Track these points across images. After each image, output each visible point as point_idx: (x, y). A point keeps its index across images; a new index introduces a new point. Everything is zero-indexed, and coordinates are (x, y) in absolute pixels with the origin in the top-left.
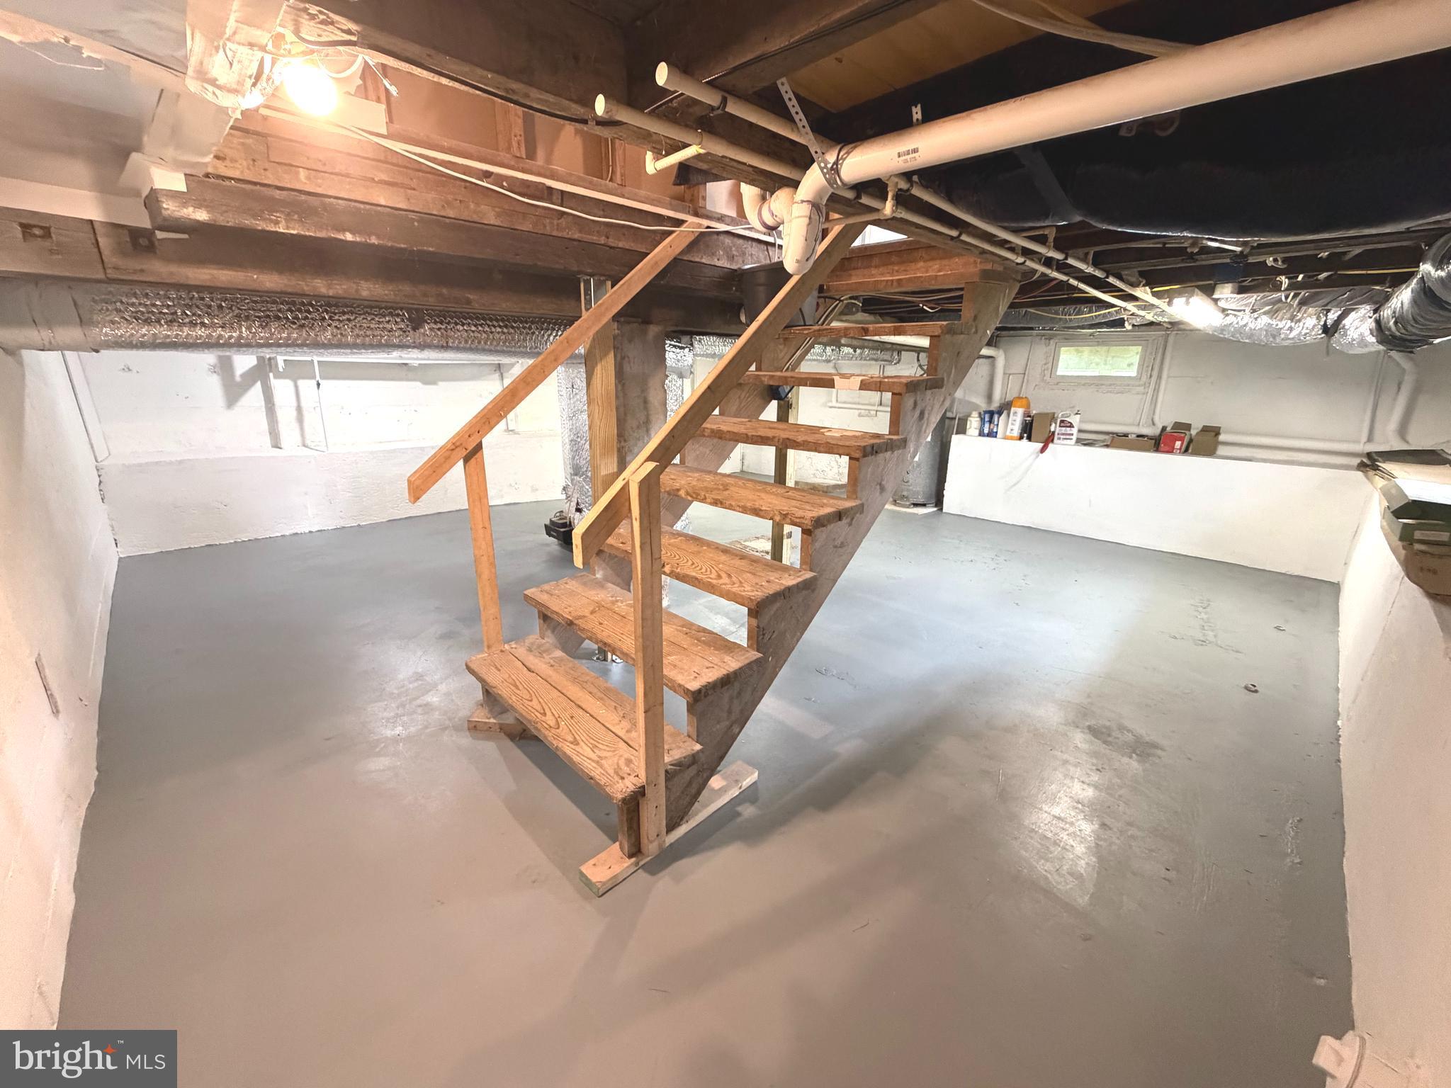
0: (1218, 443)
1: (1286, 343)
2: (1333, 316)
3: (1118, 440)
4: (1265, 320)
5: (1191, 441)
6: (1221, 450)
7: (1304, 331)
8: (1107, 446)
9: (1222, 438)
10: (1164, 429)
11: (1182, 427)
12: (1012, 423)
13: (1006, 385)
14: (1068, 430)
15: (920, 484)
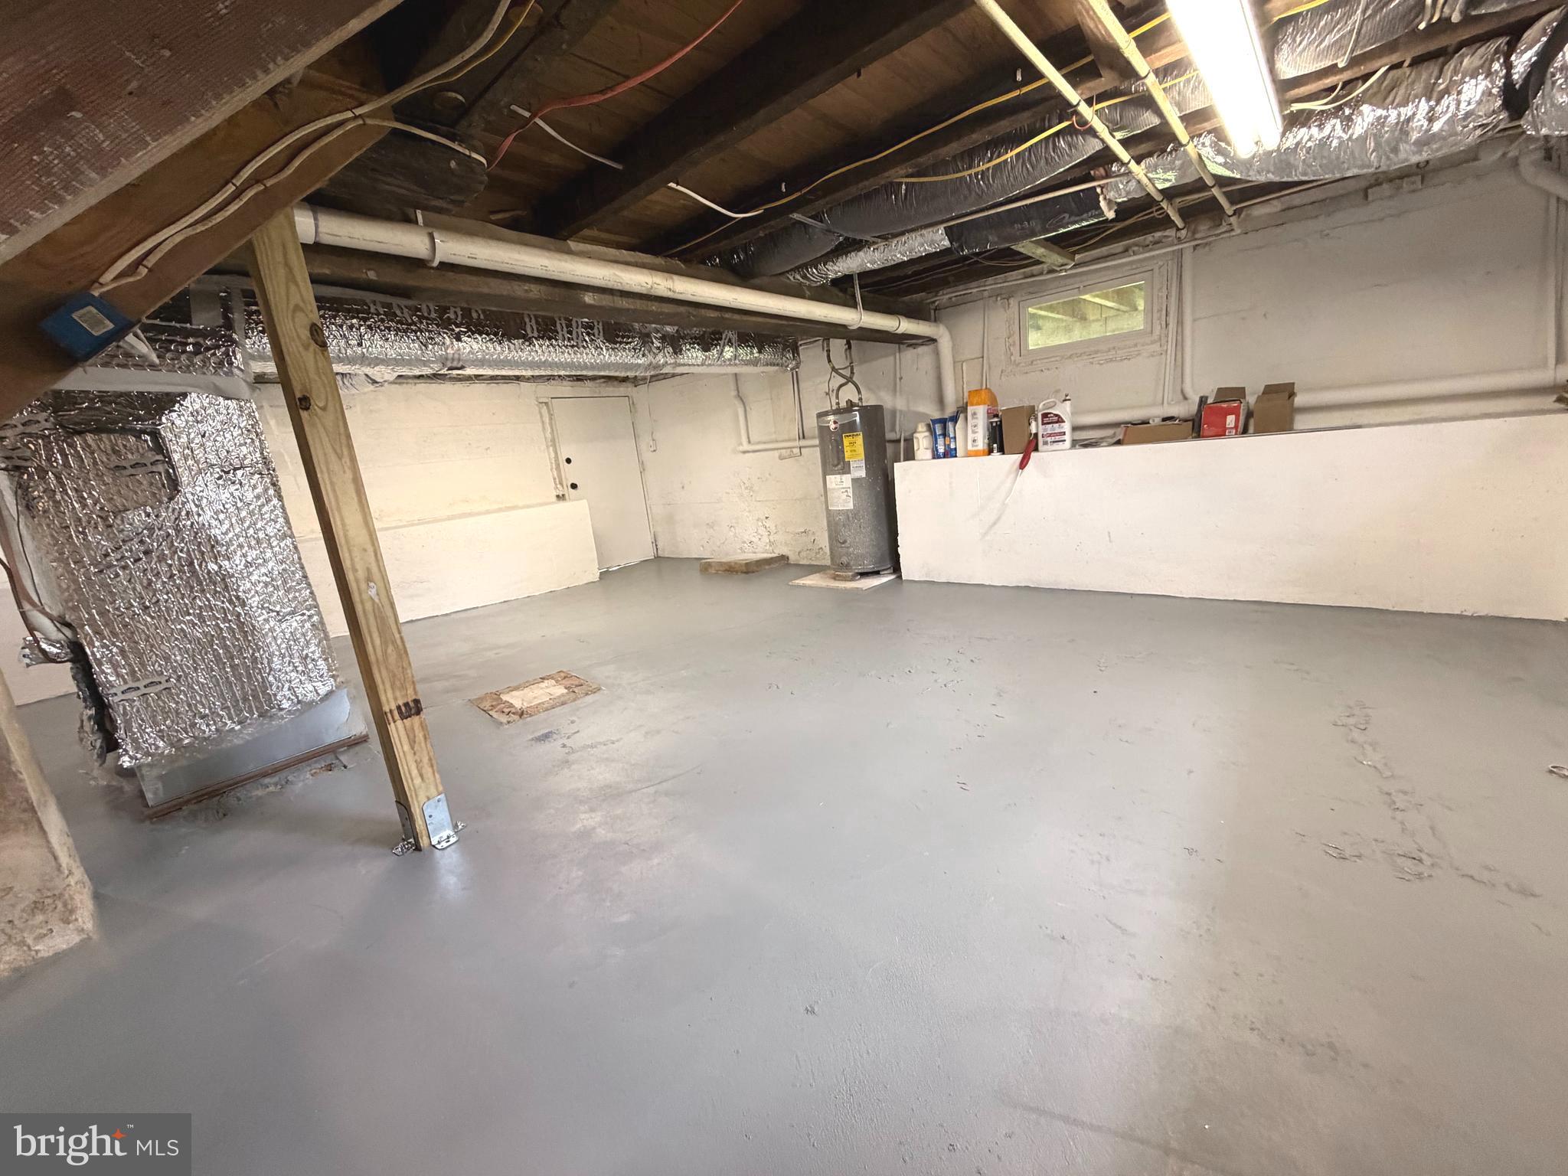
0: (1295, 409)
1: (1426, 151)
3: (1135, 432)
5: (1250, 415)
6: (1300, 421)
7: (1462, 114)
8: (1119, 443)
9: (1299, 400)
10: (1203, 400)
11: (1231, 396)
12: (974, 431)
13: (958, 378)
14: (1056, 428)
15: (863, 543)
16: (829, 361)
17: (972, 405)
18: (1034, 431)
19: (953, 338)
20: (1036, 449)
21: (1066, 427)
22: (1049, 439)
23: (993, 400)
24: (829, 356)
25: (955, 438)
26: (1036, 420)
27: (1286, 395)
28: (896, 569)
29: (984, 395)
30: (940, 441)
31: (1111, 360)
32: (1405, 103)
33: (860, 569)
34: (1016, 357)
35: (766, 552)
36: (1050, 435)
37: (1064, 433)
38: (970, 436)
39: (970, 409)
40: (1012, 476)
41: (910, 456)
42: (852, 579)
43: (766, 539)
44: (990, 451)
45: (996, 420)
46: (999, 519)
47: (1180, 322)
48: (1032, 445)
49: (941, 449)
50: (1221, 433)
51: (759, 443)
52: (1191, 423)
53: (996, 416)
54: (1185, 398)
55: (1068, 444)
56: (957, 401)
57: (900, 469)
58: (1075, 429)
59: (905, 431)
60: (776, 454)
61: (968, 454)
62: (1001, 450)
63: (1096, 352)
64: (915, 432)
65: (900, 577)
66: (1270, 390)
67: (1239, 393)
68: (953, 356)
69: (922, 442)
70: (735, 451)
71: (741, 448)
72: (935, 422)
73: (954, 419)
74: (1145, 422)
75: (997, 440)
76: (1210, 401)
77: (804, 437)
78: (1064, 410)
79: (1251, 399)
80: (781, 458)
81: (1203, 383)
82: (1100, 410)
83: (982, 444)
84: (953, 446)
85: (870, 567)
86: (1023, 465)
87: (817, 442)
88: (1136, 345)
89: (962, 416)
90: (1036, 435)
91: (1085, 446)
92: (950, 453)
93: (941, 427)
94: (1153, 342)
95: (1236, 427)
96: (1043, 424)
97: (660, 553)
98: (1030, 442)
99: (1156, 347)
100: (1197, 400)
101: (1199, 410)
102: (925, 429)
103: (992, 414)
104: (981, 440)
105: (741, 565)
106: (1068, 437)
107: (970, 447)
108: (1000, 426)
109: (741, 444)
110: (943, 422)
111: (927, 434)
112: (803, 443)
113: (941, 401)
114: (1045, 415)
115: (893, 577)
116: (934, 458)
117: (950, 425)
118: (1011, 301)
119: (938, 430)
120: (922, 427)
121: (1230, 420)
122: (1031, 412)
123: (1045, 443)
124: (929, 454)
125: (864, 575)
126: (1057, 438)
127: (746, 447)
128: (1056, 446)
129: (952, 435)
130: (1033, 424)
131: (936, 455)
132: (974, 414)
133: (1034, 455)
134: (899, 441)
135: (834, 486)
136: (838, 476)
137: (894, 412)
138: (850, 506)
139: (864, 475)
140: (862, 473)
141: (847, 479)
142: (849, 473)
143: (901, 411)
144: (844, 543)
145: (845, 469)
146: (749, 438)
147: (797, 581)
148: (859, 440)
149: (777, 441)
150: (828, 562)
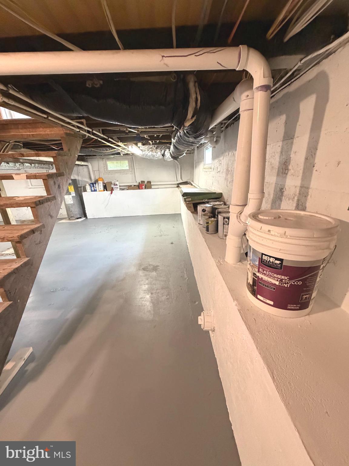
0: (151, 185)
1: (156, 159)
2: (163, 152)
3: (130, 187)
4: (151, 153)
5: (146, 186)
6: (153, 187)
7: (159, 156)
8: (128, 189)
9: (152, 184)
10: (139, 183)
11: (143, 182)
13: (94, 174)
15: (76, 211)
17: (99, 181)
18: (112, 187)
19: (92, 165)
20: (113, 190)
28: (86, 216)
29: (101, 179)
38: (99, 187)
41: (85, 190)
42: (75, 220)
44: (104, 190)
45: (104, 184)
46: (108, 204)
47: (134, 169)
49: (93, 190)
52: (138, 187)
54: (137, 182)
56: (94, 179)
57: (84, 194)
58: (120, 186)
59: (83, 185)
60: (42, 189)
62: (107, 190)
63: (121, 172)
66: (148, 182)
68: (92, 170)
70: (26, 188)
71: (29, 187)
72: (91, 184)
73: (95, 183)
78: (117, 183)
81: (139, 180)
82: (123, 183)
86: (111, 193)
88: (128, 172)
91: (122, 190)
95: (144, 188)
96: (114, 185)
99: (131, 172)
104: (102, 188)
107: (99, 190)
111: (89, 186)
118: (104, 160)
122: (111, 183)
124: (90, 191)
125: (78, 218)
126: (117, 188)
129: (95, 187)
135: (67, 198)
137: (79, 180)
138: (72, 202)
139: (75, 195)
141: (70, 196)
144: (72, 211)
147: (59, 222)
148: (72, 187)
149: (38, 186)
150: (67, 216)
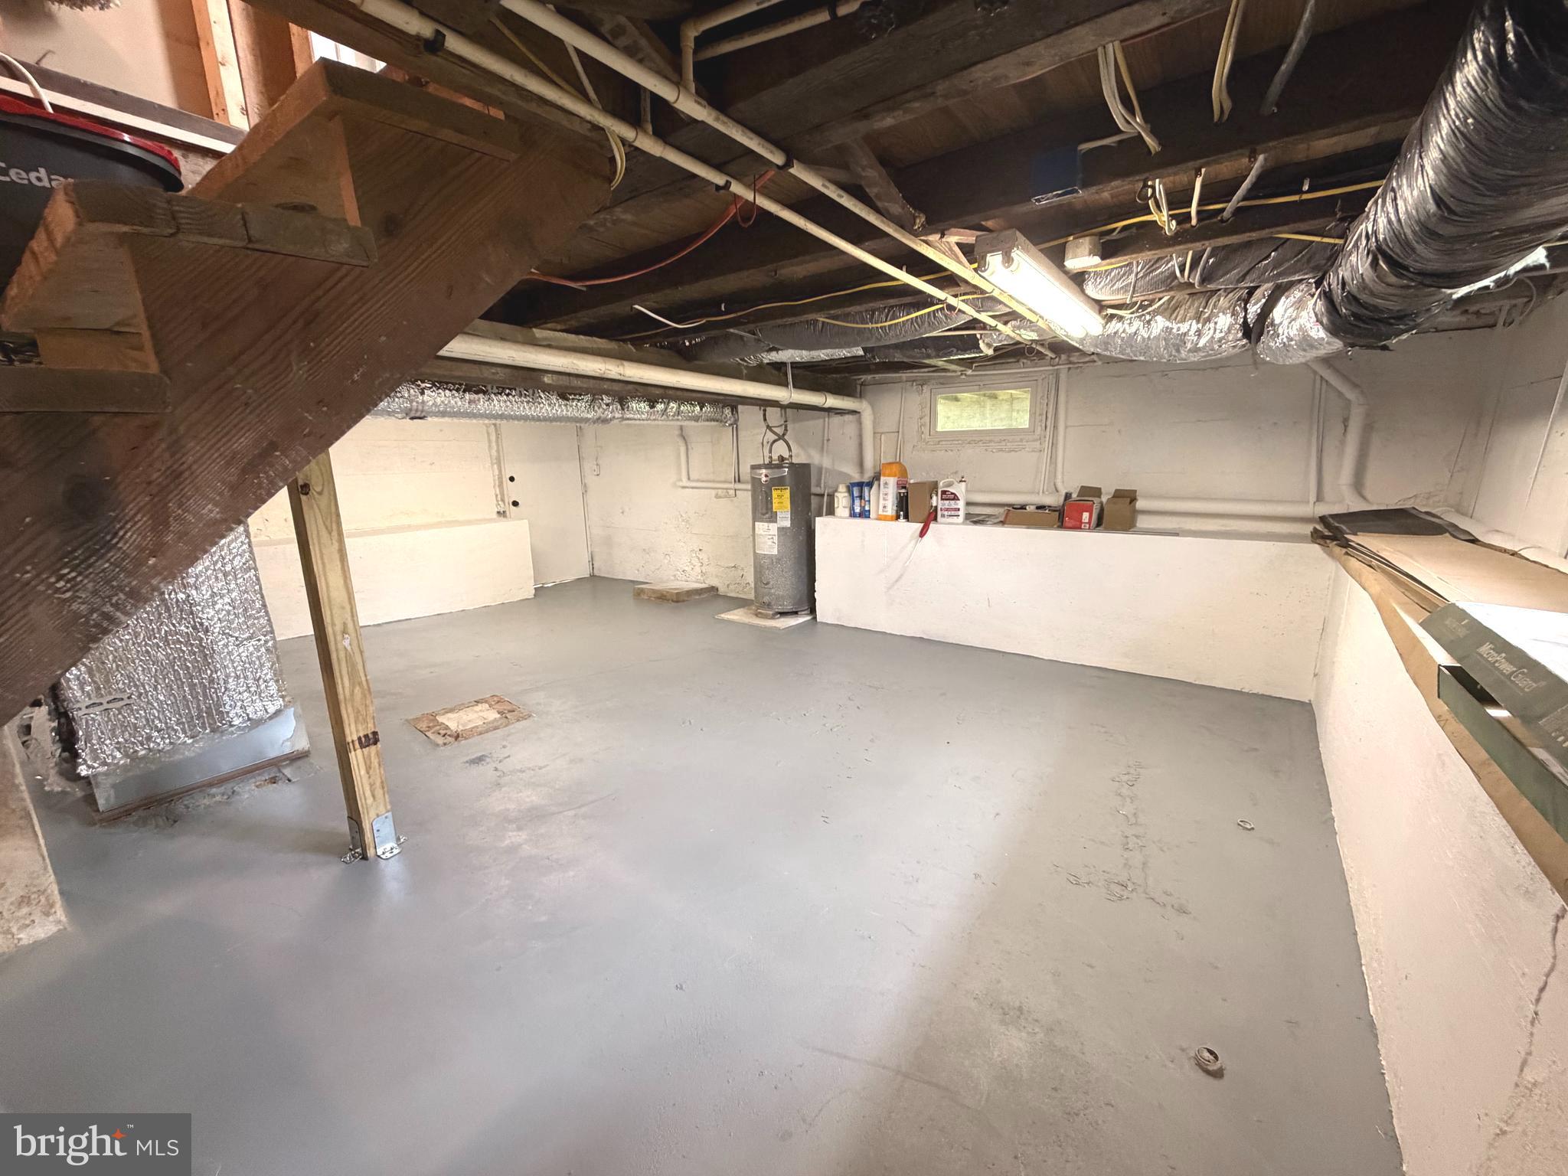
0: (1135, 512)
1: (1194, 358)
2: (1254, 309)
3: (1015, 515)
4: (1160, 323)
5: (1102, 510)
6: (1142, 522)
7: (1218, 335)
8: (1003, 523)
9: (1140, 504)
10: (1068, 496)
11: (1091, 492)
12: (884, 498)
13: (877, 447)
14: (952, 504)
15: (784, 586)
16: (765, 420)
17: (884, 476)
18: (934, 504)
19: (874, 413)
20: (935, 519)
21: (961, 504)
22: (946, 513)
23: (903, 473)
24: (765, 415)
25: (869, 501)
26: (937, 495)
27: (1129, 500)
28: (813, 611)
29: (895, 468)
30: (857, 502)
31: (1001, 450)
32: (1183, 320)
33: (780, 609)
34: (926, 436)
35: (697, 581)
36: (947, 510)
37: (959, 510)
38: (882, 502)
39: (882, 479)
40: (913, 542)
41: (831, 512)
42: (773, 617)
43: (698, 569)
44: (898, 517)
45: (903, 491)
46: (900, 577)
47: (1055, 427)
48: (932, 516)
49: (857, 510)
50: (1078, 527)
51: (698, 481)
52: (1057, 513)
53: (904, 488)
54: (1057, 491)
55: (961, 519)
56: (875, 467)
57: (820, 523)
58: (968, 504)
59: (829, 488)
60: (714, 492)
61: (879, 518)
62: (906, 517)
63: (990, 441)
64: (836, 491)
65: (815, 618)
66: (1119, 495)
67: (1097, 492)
68: (874, 428)
69: (842, 500)
70: (674, 485)
71: (681, 484)
72: (854, 485)
73: (870, 485)
74: (1023, 507)
75: (904, 508)
76: (1074, 496)
77: (739, 481)
78: (959, 489)
79: (1104, 499)
80: (717, 497)
81: (1070, 482)
82: (991, 491)
83: (891, 510)
84: (867, 508)
85: (789, 608)
86: (922, 534)
87: (749, 487)
88: (1021, 440)
89: (876, 483)
90: (936, 507)
91: (975, 523)
92: (864, 514)
93: (859, 488)
94: (1034, 441)
95: (1089, 523)
96: (942, 499)
97: (596, 573)
98: (930, 514)
99: (1037, 444)
100: (1064, 494)
101: (1063, 505)
102: (844, 490)
103: (902, 486)
104: (890, 506)
105: (672, 594)
106: (962, 513)
107: (881, 512)
108: (907, 497)
109: (681, 480)
110: (861, 485)
111: (846, 494)
112: (739, 486)
113: (861, 464)
114: (944, 492)
115: (809, 618)
116: (851, 516)
117: (866, 490)
118: (925, 387)
119: (856, 493)
120: (842, 488)
121: (1086, 516)
122: (934, 486)
123: (943, 516)
124: (847, 513)
125: (783, 614)
126: (953, 513)
127: (685, 482)
128: (951, 520)
129: (867, 499)
130: (934, 498)
131: (853, 515)
132: (886, 484)
133: (932, 525)
134: (823, 495)
135: (761, 532)
136: (766, 524)
137: (820, 469)
138: (775, 552)
139: (789, 526)
140: (787, 524)
141: (773, 528)
142: (776, 522)
143: (826, 469)
144: (766, 584)
145: (773, 518)
146: (688, 475)
147: (723, 615)
148: (787, 493)
149: (714, 481)
150: (752, 596)
